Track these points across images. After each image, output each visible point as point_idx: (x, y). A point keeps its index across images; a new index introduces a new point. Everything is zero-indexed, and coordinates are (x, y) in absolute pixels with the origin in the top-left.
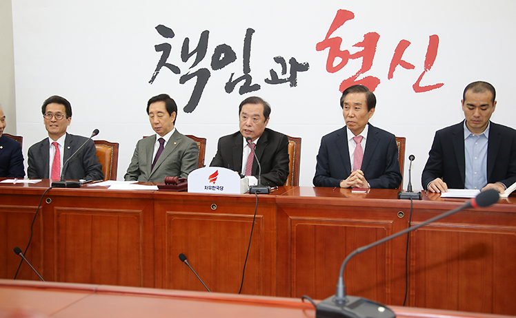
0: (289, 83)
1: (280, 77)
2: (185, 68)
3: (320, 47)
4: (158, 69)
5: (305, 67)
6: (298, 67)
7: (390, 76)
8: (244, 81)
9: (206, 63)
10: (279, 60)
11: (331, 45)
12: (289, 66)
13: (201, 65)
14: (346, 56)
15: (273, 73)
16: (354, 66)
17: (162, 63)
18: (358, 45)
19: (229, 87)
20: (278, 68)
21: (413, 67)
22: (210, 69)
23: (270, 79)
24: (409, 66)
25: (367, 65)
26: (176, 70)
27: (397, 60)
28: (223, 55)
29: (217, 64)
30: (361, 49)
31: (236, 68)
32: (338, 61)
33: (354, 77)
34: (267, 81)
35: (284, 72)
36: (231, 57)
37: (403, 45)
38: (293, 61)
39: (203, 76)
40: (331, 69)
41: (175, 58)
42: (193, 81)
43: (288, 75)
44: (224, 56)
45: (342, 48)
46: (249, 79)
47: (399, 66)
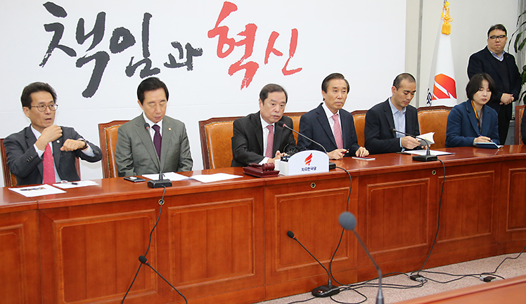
0: (186, 67)
1: (178, 61)
2: (82, 50)
3: (211, 34)
4: (50, 51)
5: (199, 53)
6: (193, 52)
7: (266, 62)
8: (144, 65)
9: (104, 46)
10: (176, 45)
11: (219, 32)
12: (185, 51)
13: (98, 48)
14: (232, 43)
15: (171, 57)
16: (239, 51)
17: (54, 44)
18: (241, 34)
19: (130, 71)
20: (176, 53)
21: (281, 54)
22: (109, 52)
23: (169, 63)
24: (279, 54)
25: (249, 52)
26: (71, 52)
27: (270, 49)
28: (121, 39)
29: (116, 48)
30: (244, 38)
31: (135, 52)
32: (226, 47)
33: (239, 62)
34: (166, 65)
35: (181, 57)
36: (130, 41)
37: (274, 36)
38: (188, 46)
39: (102, 60)
40: (221, 55)
41: (69, 39)
42: (92, 65)
43: (185, 60)
44: (123, 39)
45: (229, 37)
46: (149, 63)
47: (272, 53)
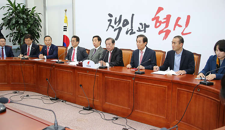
0: (144, 31)
1: (141, 29)
2: (116, 27)
3: (153, 20)
4: (108, 27)
5: (148, 26)
6: (146, 26)
7: (174, 30)
8: (131, 31)
9: (121, 25)
10: (141, 24)
11: (156, 19)
12: (144, 26)
13: (119, 26)
14: (161, 23)
15: (139, 28)
16: (163, 25)
17: (110, 25)
18: (164, 19)
19: (127, 33)
20: (141, 27)
21: (181, 26)
22: (122, 27)
23: (138, 30)
24: (180, 26)
25: (167, 26)
26: (113, 27)
27: (176, 24)
28: (125, 23)
29: (124, 25)
30: (165, 20)
31: (129, 27)
32: (158, 24)
33: (163, 30)
34: (137, 31)
35: (142, 28)
36: (128, 23)
37: (179, 19)
38: (145, 24)
39: (120, 29)
40: (156, 27)
41: (113, 24)
42: (117, 31)
43: (143, 29)
44: (126, 23)
45: (159, 20)
47: (177, 26)
